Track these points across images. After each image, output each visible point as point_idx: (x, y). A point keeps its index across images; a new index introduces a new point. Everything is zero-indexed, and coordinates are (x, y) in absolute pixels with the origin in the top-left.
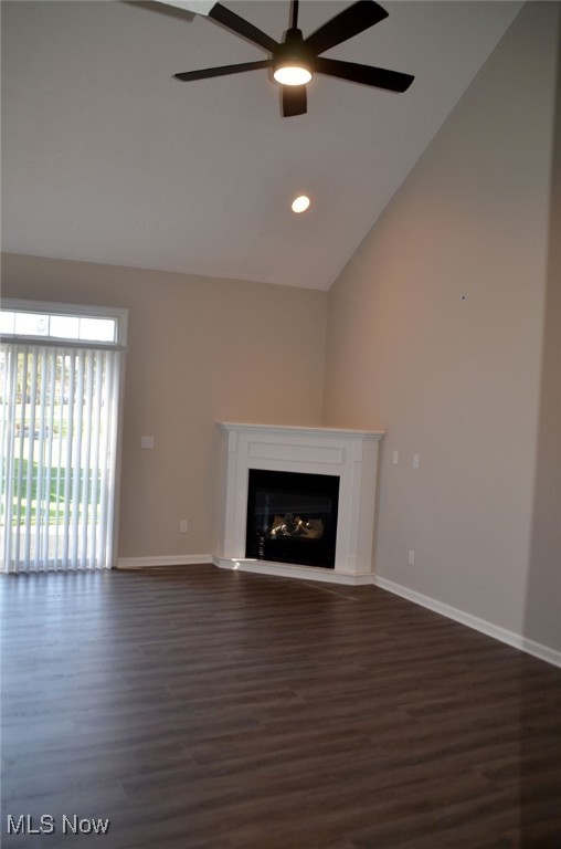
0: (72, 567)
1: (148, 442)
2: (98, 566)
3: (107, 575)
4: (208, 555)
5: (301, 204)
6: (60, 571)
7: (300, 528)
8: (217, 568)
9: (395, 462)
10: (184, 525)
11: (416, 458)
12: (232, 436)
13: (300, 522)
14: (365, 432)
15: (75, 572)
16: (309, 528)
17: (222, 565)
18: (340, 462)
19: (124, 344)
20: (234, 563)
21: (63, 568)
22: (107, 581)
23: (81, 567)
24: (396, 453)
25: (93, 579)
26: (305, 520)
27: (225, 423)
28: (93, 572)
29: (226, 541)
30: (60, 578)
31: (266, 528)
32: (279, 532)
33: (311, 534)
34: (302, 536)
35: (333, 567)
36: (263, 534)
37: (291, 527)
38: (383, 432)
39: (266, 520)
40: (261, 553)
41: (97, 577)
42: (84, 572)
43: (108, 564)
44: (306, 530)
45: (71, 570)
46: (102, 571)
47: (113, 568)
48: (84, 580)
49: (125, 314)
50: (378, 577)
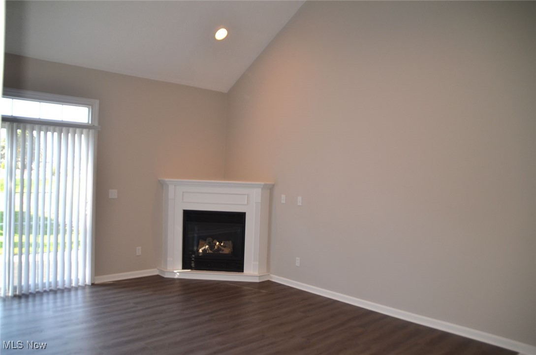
0: (60, 286)
1: (113, 194)
2: (80, 284)
3: (87, 290)
4: (156, 269)
5: (221, 34)
6: (51, 290)
7: (218, 247)
8: (163, 278)
9: (283, 202)
10: (139, 251)
11: (300, 199)
12: (171, 188)
13: (218, 243)
14: (263, 183)
15: (62, 291)
16: (224, 246)
17: (167, 276)
18: (246, 203)
19: (96, 124)
20: (176, 273)
21: (53, 287)
22: (88, 295)
23: (67, 285)
24: (283, 197)
25: (76, 295)
26: (220, 242)
27: (166, 180)
28: (76, 289)
29: (169, 259)
30: (51, 296)
31: (195, 248)
32: (204, 251)
33: (227, 251)
34: (221, 252)
35: (243, 271)
36: (194, 253)
37: (212, 247)
38: (273, 183)
39: (195, 243)
40: (193, 265)
41: (80, 292)
42: (69, 290)
43: (88, 281)
44: (223, 248)
45: (59, 289)
46: (84, 287)
47: (93, 284)
48: (69, 296)
49: (97, 103)
50: (272, 275)
